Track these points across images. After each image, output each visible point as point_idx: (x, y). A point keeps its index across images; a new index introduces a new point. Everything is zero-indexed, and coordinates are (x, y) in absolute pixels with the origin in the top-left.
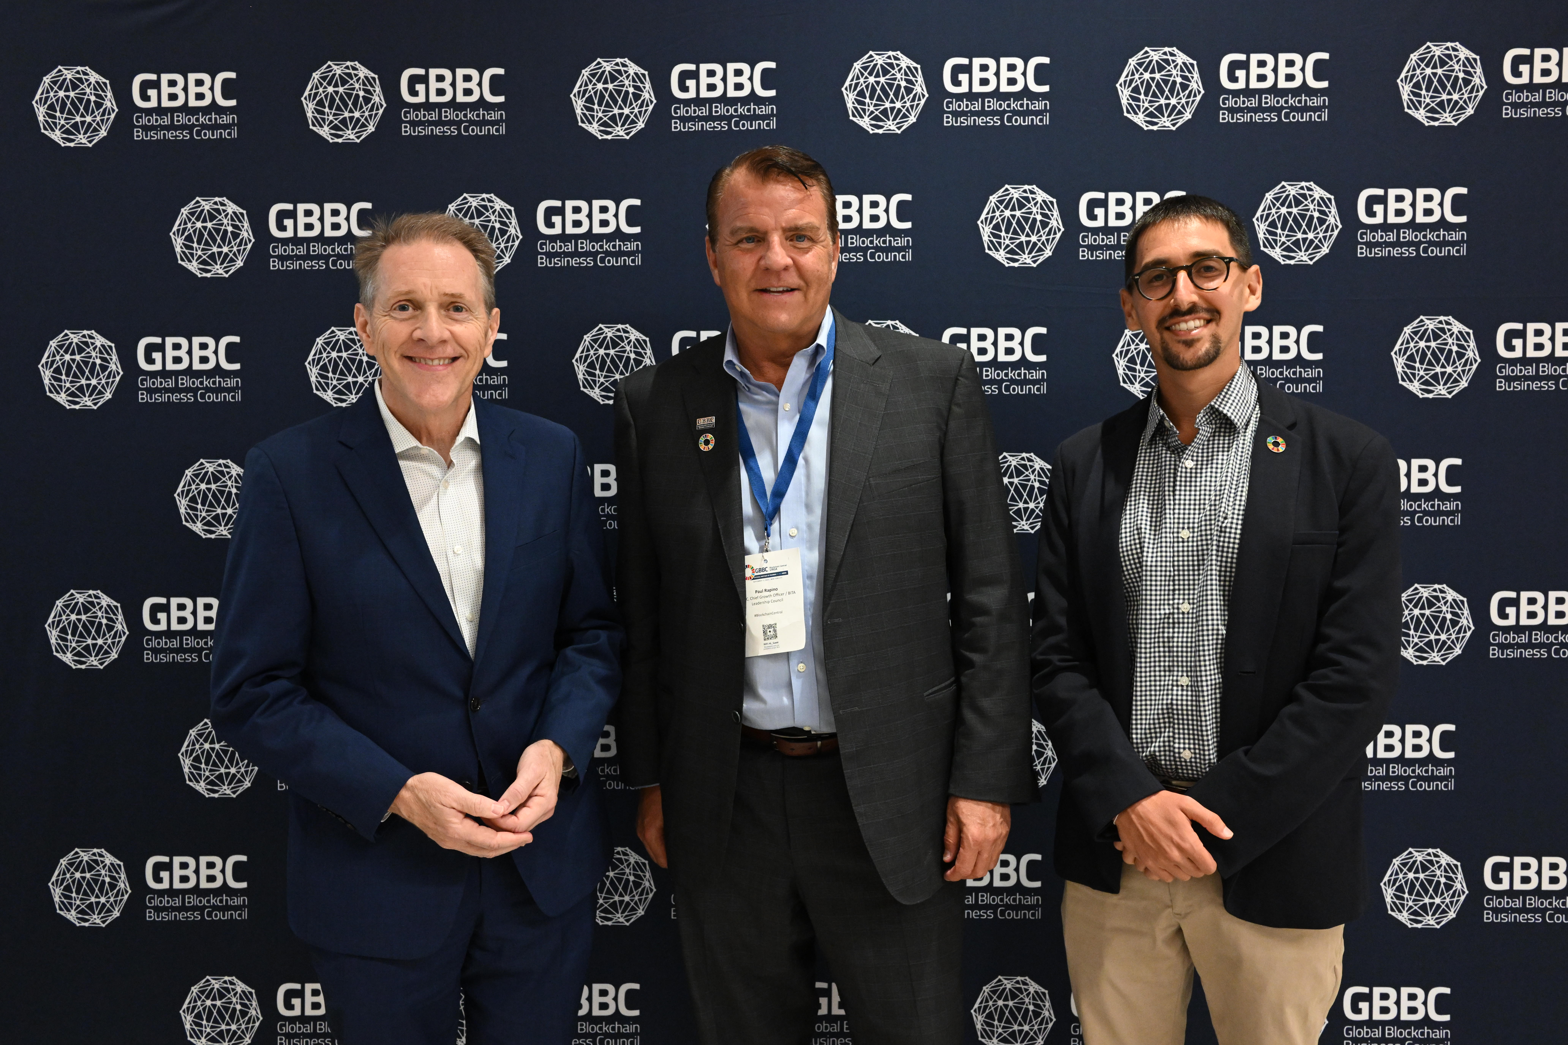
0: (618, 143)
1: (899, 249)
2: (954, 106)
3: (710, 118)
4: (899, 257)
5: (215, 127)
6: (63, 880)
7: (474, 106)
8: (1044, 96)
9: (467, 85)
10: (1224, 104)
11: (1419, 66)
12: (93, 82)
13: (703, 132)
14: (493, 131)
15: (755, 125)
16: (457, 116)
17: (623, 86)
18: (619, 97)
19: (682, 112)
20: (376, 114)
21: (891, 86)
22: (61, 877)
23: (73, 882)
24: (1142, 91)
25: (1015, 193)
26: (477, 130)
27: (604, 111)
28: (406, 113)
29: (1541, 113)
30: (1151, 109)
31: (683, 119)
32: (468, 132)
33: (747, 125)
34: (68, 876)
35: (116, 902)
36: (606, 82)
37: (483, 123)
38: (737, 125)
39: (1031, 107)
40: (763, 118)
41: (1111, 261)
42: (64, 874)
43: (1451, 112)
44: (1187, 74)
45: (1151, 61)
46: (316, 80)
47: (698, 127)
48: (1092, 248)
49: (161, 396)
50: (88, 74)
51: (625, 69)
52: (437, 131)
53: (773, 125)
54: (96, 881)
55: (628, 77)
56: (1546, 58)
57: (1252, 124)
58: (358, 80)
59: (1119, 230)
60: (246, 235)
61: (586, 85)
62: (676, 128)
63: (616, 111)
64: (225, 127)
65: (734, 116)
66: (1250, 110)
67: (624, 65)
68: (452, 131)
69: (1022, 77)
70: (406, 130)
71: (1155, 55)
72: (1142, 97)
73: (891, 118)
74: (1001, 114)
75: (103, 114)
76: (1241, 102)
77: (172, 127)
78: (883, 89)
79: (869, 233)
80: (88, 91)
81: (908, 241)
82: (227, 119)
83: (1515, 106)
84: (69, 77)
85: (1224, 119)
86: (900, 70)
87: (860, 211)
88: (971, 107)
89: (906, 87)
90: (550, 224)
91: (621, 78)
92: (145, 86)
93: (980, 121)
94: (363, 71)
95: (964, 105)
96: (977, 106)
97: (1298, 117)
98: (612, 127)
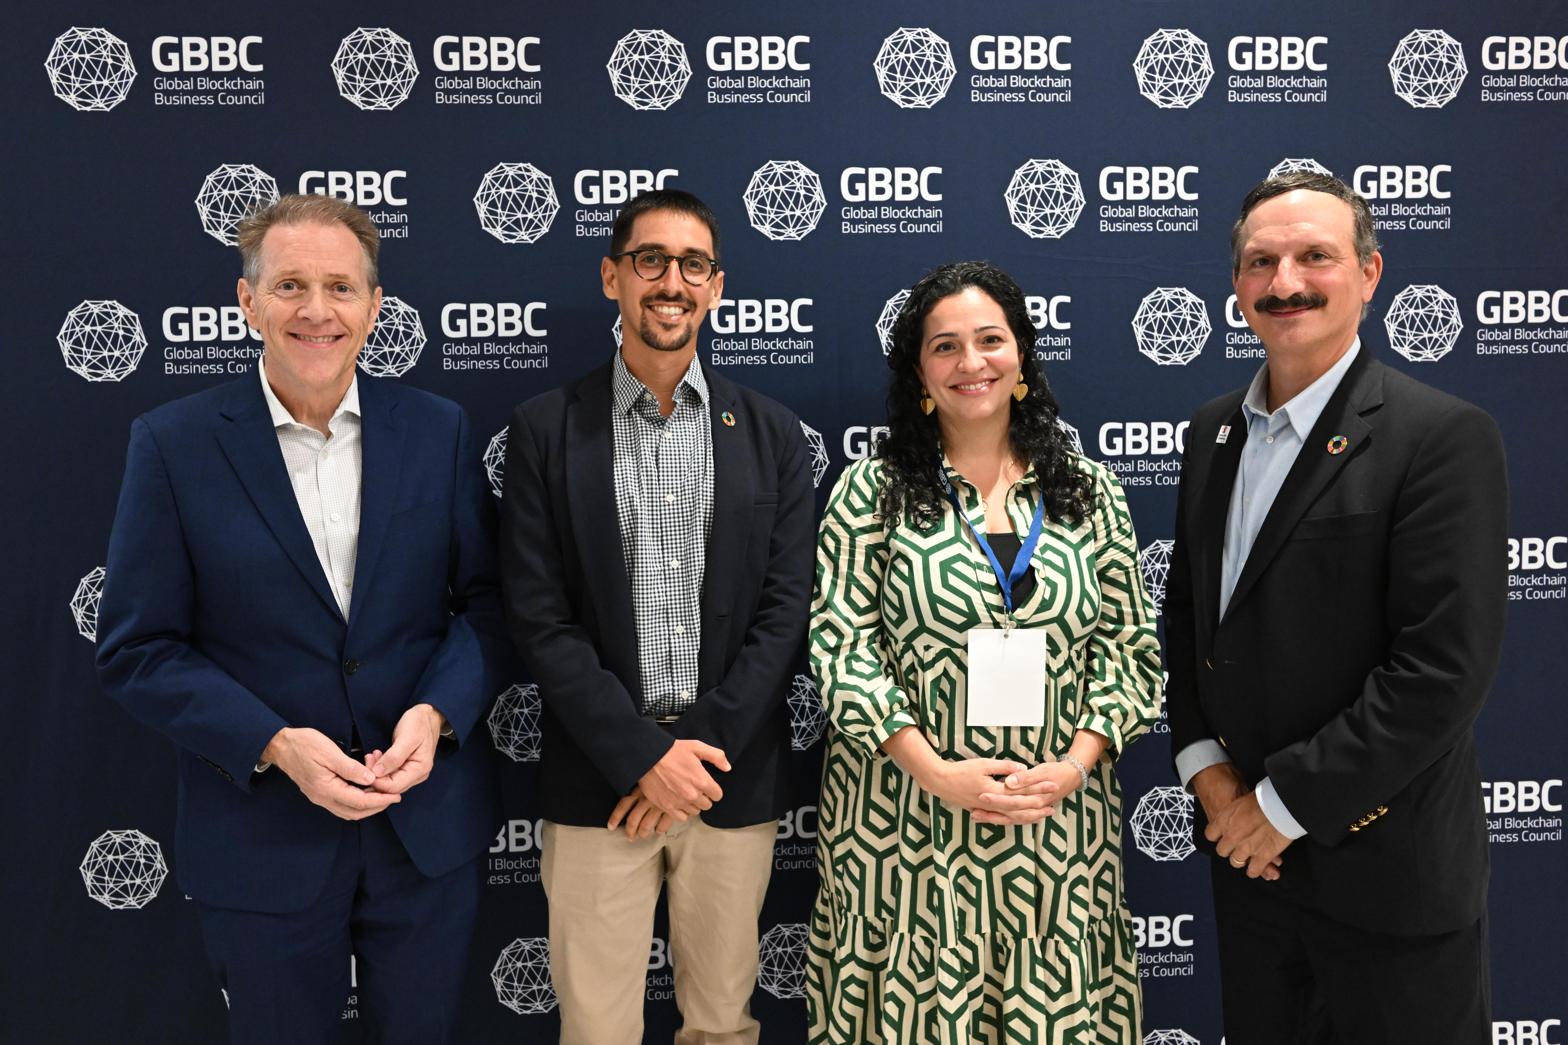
0: (655, 114)
1: (930, 221)
2: (981, 83)
3: (745, 90)
4: (930, 229)
5: (241, 92)
6: (95, 863)
7: (509, 75)
8: (1065, 74)
9: (502, 54)
10: (1233, 84)
11: (1407, 52)
12: (110, 44)
13: (738, 104)
14: (529, 100)
15: (790, 98)
16: (492, 85)
17: (659, 57)
18: (655, 68)
19: (718, 84)
20: (409, 82)
21: (920, 62)
22: (92, 860)
23: (106, 865)
24: (1157, 71)
25: (1040, 167)
26: (512, 99)
27: (640, 82)
28: (439, 81)
29: (1515, 97)
30: (1166, 88)
31: (720, 92)
32: (503, 101)
33: (782, 98)
34: (100, 859)
35: (152, 882)
36: (642, 53)
37: (519, 92)
38: (772, 97)
39: (1054, 85)
40: (798, 91)
41: (1129, 233)
42: (96, 857)
43: (1436, 95)
44: (1198, 55)
45: (1165, 42)
46: (346, 47)
47: (734, 99)
48: (1112, 220)
49: (189, 368)
50: (104, 36)
51: (661, 40)
52: (472, 100)
53: (808, 98)
55: (664, 48)
56: (1519, 46)
57: (1258, 104)
58: (390, 47)
59: (1137, 203)
61: (622, 56)
62: (712, 100)
63: (653, 82)
64: (251, 92)
65: (768, 89)
66: (1256, 90)
67: (660, 37)
68: (488, 100)
69: (1045, 55)
70: (440, 98)
71: (1169, 36)
72: (1157, 76)
73: (921, 93)
74: (1026, 90)
75: (121, 78)
76: (1248, 82)
77: (195, 92)
78: (913, 65)
79: (901, 205)
80: (104, 53)
81: (939, 213)
82: (253, 85)
83: (1493, 90)
84: (84, 38)
85: (1232, 98)
86: (929, 47)
87: (892, 183)
88: (997, 84)
89: (935, 64)
90: (587, 194)
91: (657, 50)
92: (166, 49)
93: (1006, 97)
94: (395, 39)
95: (990, 82)
96: (1003, 83)
97: (1300, 97)
98: (649, 98)
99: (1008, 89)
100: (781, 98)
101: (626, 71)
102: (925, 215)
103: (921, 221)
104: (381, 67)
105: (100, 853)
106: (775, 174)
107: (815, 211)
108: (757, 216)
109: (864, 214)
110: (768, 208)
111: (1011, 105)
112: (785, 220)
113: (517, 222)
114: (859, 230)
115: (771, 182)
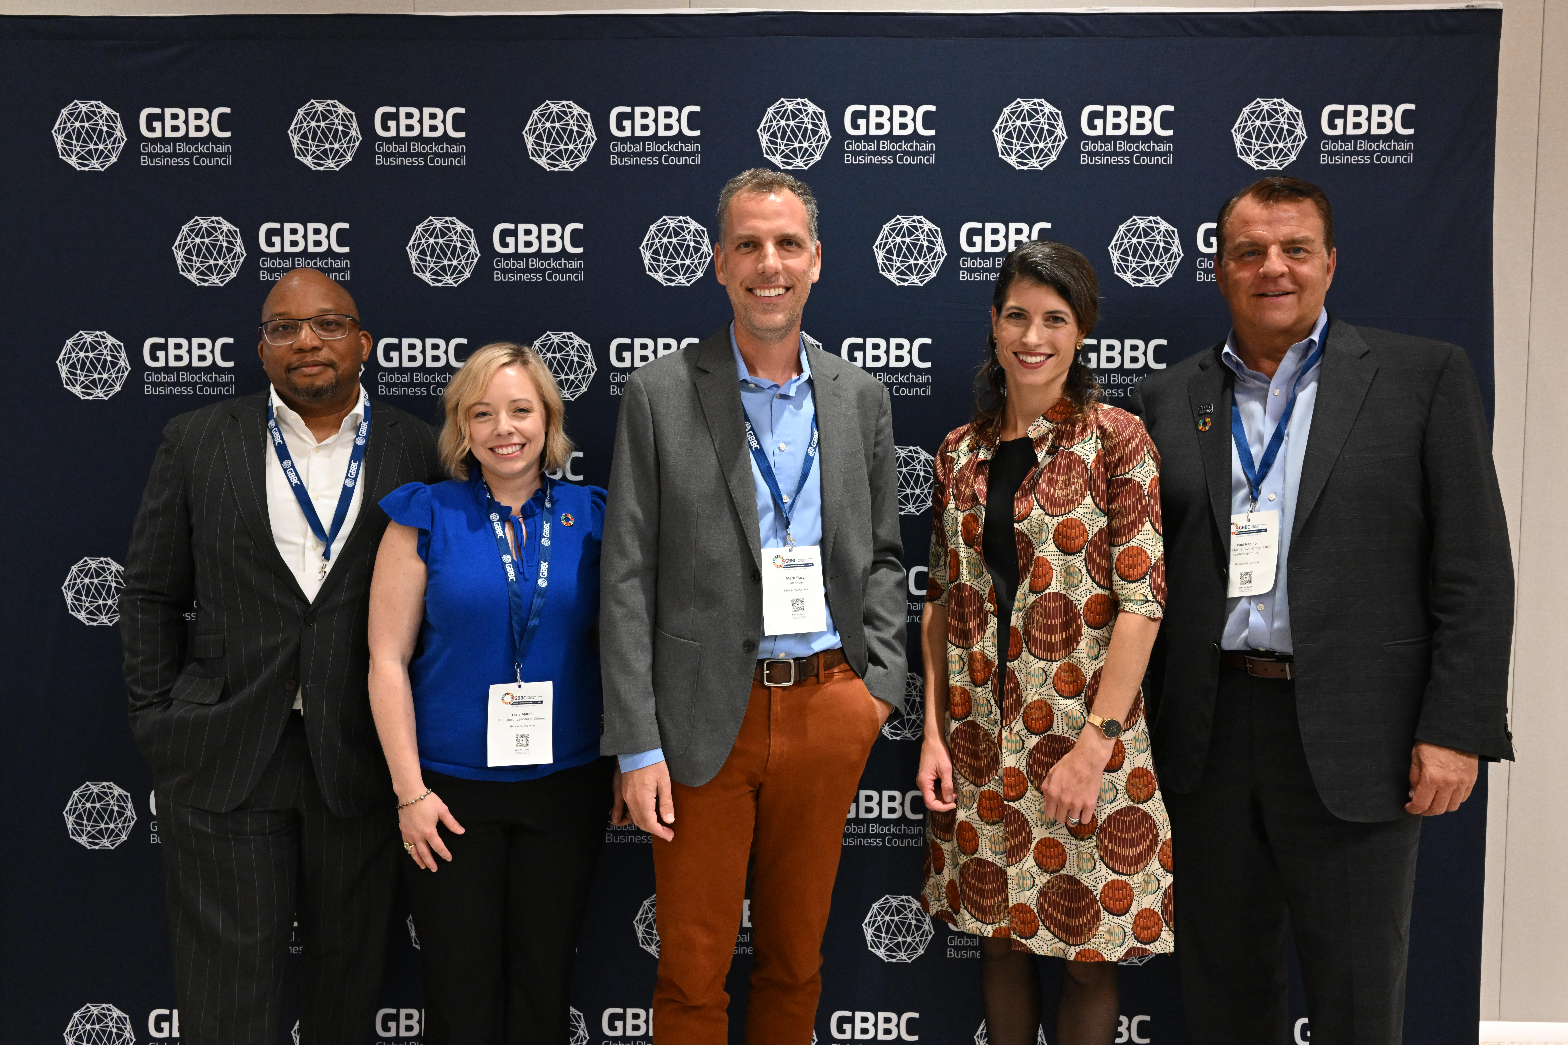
2: (854, 147)
3: (643, 154)
5: (212, 155)
6: (75, 809)
7: (438, 141)
9: (433, 122)
10: (1085, 148)
11: (1250, 118)
12: (105, 114)
13: (637, 166)
14: (455, 162)
15: (682, 161)
16: (424, 149)
17: (568, 125)
18: (565, 134)
19: (619, 148)
20: (353, 146)
21: (799, 128)
22: (74, 807)
23: (85, 811)
24: (1015, 136)
25: (905, 222)
26: (441, 161)
27: (552, 147)
28: (379, 145)
29: (1352, 160)
30: (1022, 152)
31: (620, 155)
32: (433, 163)
33: (675, 160)
34: (80, 806)
35: (123, 827)
36: (553, 122)
37: (447, 155)
38: (666, 160)
39: (920, 149)
40: (689, 154)
41: (987, 282)
42: (77, 804)
43: (1277, 158)
44: (1053, 122)
45: (1023, 110)
46: (300, 116)
47: (633, 161)
48: (970, 271)
49: (164, 390)
50: (100, 108)
51: (570, 110)
52: (406, 161)
53: (698, 161)
54: (105, 810)
55: (572, 117)
56: (1357, 114)
57: (1108, 166)
58: (337, 116)
59: (994, 255)
60: (239, 250)
61: (536, 124)
62: (614, 162)
63: (562, 147)
64: (221, 155)
65: (664, 153)
66: (1106, 153)
67: (569, 107)
68: (420, 162)
69: (912, 122)
70: (379, 161)
71: (1026, 105)
72: (1014, 141)
73: (799, 156)
74: (894, 154)
75: (114, 143)
77: (174, 155)
78: (792, 131)
80: (101, 122)
83: (1331, 154)
84: (84, 109)
85: (1084, 161)
86: (807, 115)
88: (868, 148)
89: (812, 130)
90: (504, 244)
91: (566, 118)
92: (151, 118)
93: (876, 160)
94: (342, 109)
95: (862, 146)
96: (873, 147)
97: (1147, 160)
98: (558, 160)
99: (878, 153)
101: (539, 137)
104: (330, 134)
105: (80, 801)
106: (668, 228)
107: (702, 261)
108: (651, 264)
110: (661, 258)
111: (880, 166)
112: (676, 268)
113: (443, 268)
115: (664, 235)
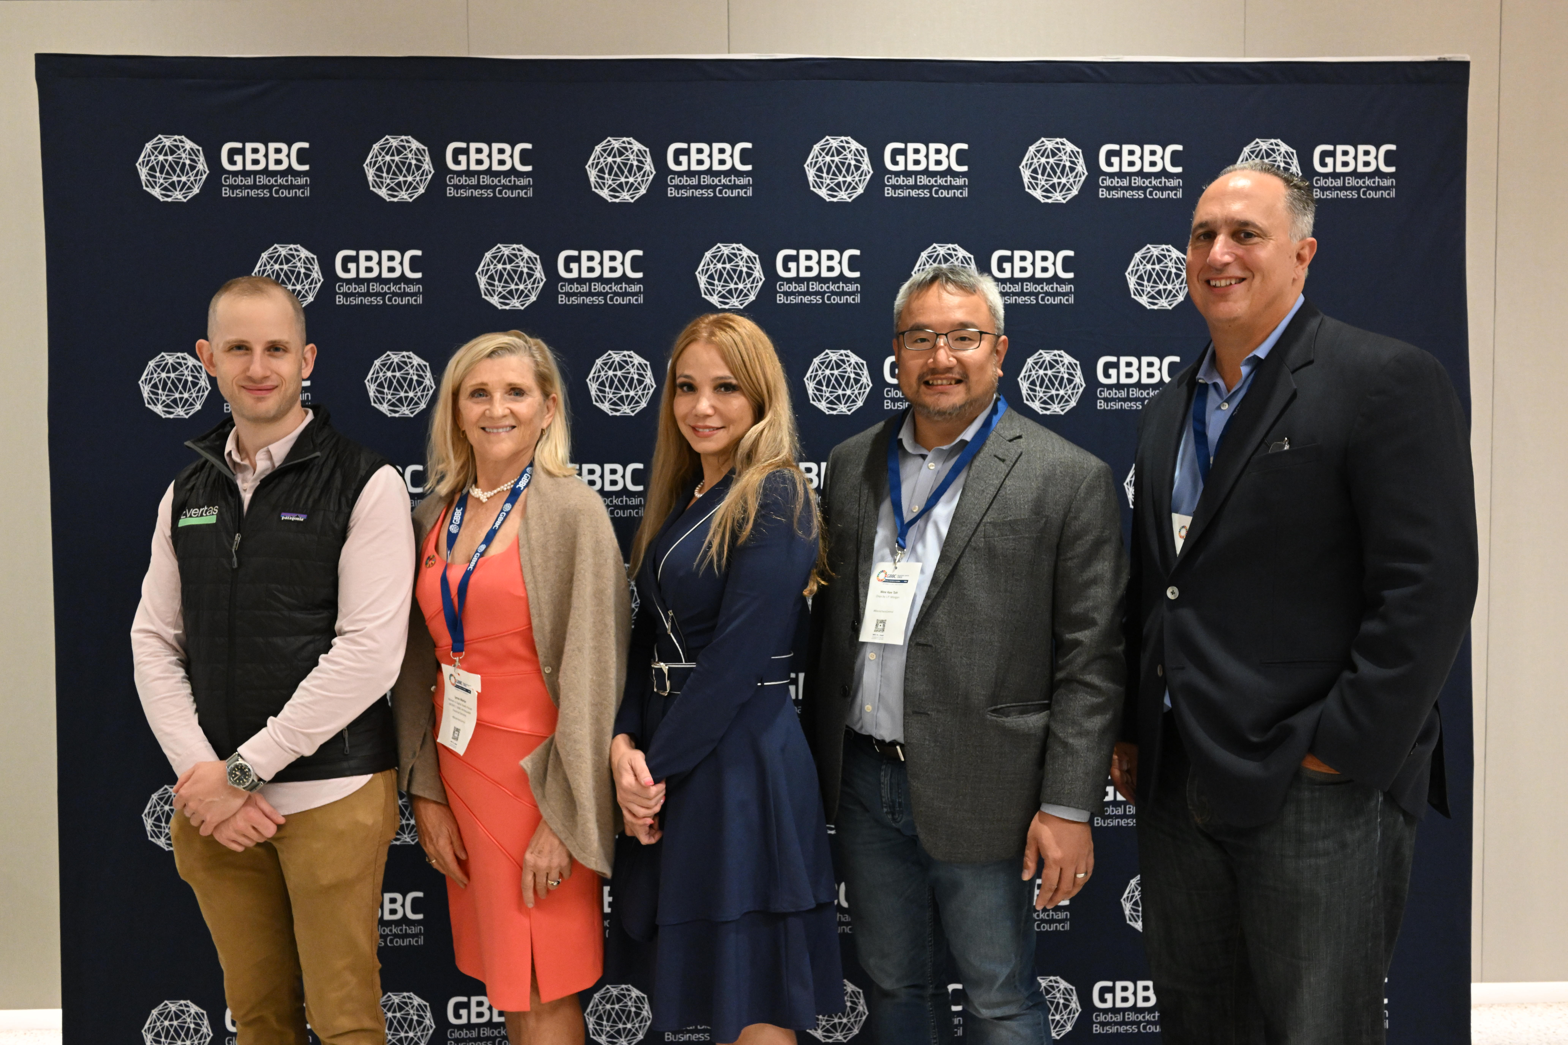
0: (624, 205)
1: (850, 294)
2: (893, 181)
4: (850, 300)
6: (154, 812)
7: (506, 174)
9: (501, 157)
10: (1103, 183)
11: (1251, 156)
12: (188, 148)
17: (629, 160)
18: (626, 168)
19: (676, 181)
20: (426, 179)
21: (843, 164)
22: (152, 810)
23: (163, 814)
24: (1040, 172)
25: (941, 250)
27: (613, 180)
29: (1341, 195)
30: (1047, 186)
34: (158, 808)
36: (614, 157)
39: (953, 183)
40: (742, 187)
42: (155, 807)
44: (1074, 159)
45: (1047, 149)
46: (376, 151)
47: (689, 193)
50: (183, 142)
51: (631, 146)
52: (476, 193)
53: (750, 193)
55: (632, 152)
56: (1345, 153)
57: (1124, 199)
58: (411, 151)
60: (316, 275)
61: (599, 158)
63: (623, 180)
64: (299, 187)
65: (718, 186)
66: (1122, 188)
67: (629, 143)
68: (489, 193)
69: (947, 159)
70: (451, 192)
71: (1050, 144)
72: (1040, 176)
73: (844, 189)
74: (930, 188)
75: (197, 175)
76: (1115, 182)
77: (254, 187)
78: (837, 166)
79: (826, 280)
80: (183, 156)
81: (857, 287)
82: (301, 181)
83: (1323, 189)
84: (168, 144)
85: (1103, 195)
86: (850, 152)
87: (819, 263)
88: (906, 182)
89: (855, 166)
90: (568, 270)
91: (627, 154)
92: (232, 152)
93: (914, 193)
94: (415, 144)
95: (901, 180)
96: (911, 181)
97: (1159, 194)
98: (619, 192)
99: (915, 187)
100: (728, 193)
101: (601, 170)
102: (846, 289)
103: (843, 293)
104: (404, 167)
105: (159, 804)
106: (722, 255)
107: (754, 285)
108: (707, 288)
109: (795, 288)
110: (716, 282)
111: (918, 199)
112: (730, 292)
113: (510, 292)
114: (791, 301)
115: (719, 261)
